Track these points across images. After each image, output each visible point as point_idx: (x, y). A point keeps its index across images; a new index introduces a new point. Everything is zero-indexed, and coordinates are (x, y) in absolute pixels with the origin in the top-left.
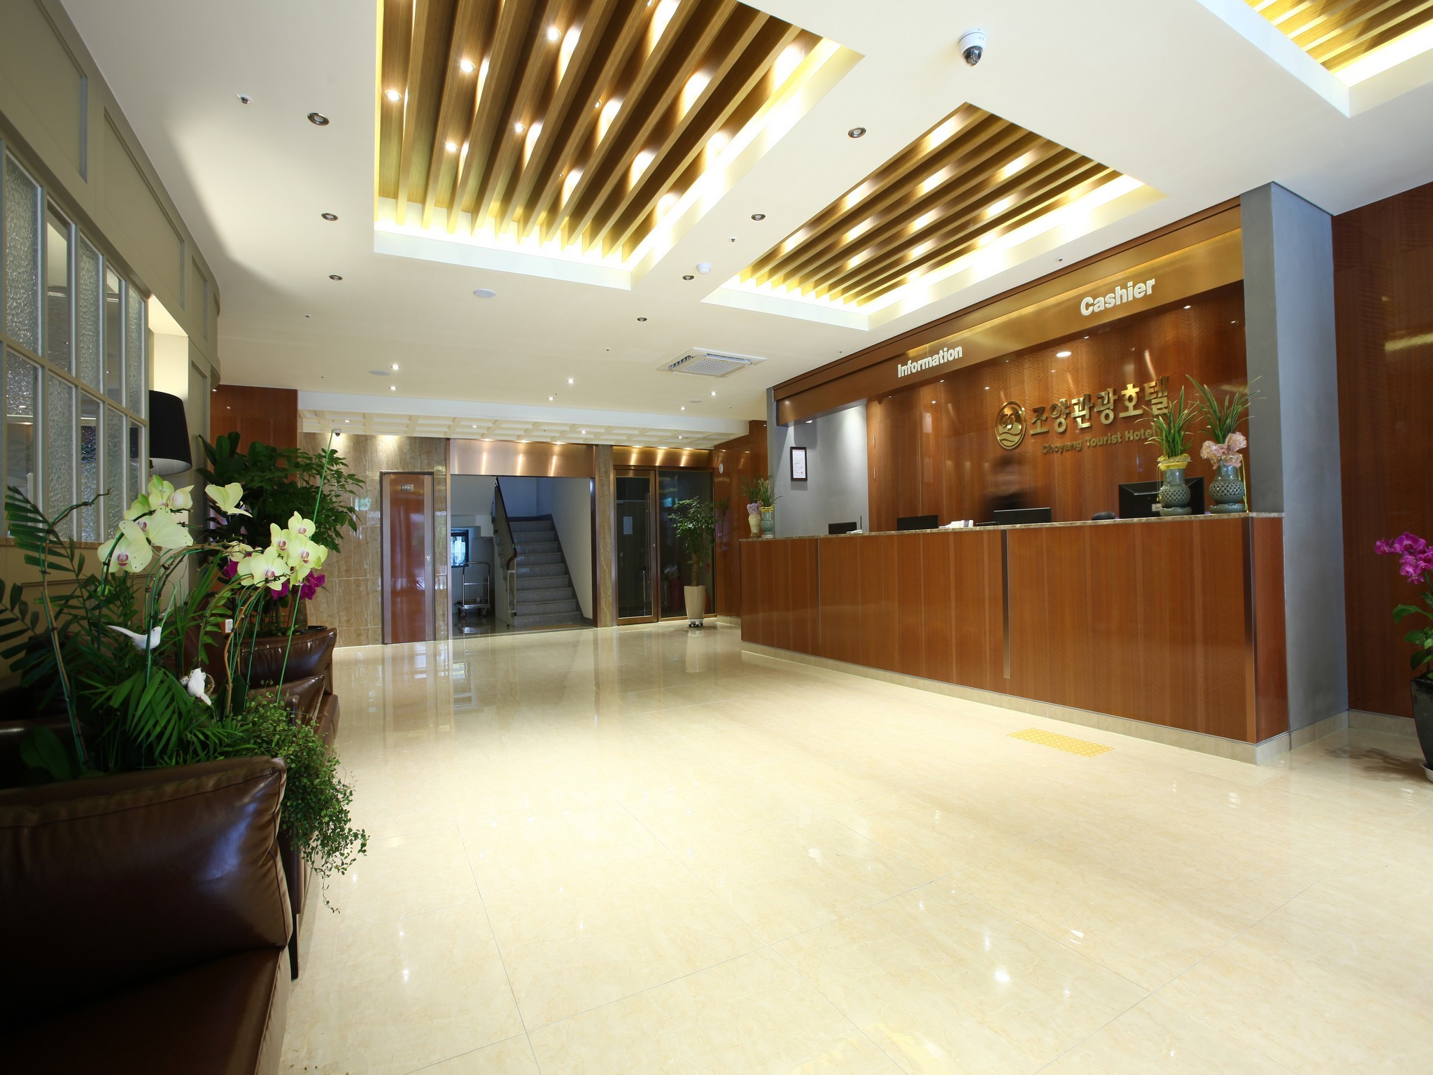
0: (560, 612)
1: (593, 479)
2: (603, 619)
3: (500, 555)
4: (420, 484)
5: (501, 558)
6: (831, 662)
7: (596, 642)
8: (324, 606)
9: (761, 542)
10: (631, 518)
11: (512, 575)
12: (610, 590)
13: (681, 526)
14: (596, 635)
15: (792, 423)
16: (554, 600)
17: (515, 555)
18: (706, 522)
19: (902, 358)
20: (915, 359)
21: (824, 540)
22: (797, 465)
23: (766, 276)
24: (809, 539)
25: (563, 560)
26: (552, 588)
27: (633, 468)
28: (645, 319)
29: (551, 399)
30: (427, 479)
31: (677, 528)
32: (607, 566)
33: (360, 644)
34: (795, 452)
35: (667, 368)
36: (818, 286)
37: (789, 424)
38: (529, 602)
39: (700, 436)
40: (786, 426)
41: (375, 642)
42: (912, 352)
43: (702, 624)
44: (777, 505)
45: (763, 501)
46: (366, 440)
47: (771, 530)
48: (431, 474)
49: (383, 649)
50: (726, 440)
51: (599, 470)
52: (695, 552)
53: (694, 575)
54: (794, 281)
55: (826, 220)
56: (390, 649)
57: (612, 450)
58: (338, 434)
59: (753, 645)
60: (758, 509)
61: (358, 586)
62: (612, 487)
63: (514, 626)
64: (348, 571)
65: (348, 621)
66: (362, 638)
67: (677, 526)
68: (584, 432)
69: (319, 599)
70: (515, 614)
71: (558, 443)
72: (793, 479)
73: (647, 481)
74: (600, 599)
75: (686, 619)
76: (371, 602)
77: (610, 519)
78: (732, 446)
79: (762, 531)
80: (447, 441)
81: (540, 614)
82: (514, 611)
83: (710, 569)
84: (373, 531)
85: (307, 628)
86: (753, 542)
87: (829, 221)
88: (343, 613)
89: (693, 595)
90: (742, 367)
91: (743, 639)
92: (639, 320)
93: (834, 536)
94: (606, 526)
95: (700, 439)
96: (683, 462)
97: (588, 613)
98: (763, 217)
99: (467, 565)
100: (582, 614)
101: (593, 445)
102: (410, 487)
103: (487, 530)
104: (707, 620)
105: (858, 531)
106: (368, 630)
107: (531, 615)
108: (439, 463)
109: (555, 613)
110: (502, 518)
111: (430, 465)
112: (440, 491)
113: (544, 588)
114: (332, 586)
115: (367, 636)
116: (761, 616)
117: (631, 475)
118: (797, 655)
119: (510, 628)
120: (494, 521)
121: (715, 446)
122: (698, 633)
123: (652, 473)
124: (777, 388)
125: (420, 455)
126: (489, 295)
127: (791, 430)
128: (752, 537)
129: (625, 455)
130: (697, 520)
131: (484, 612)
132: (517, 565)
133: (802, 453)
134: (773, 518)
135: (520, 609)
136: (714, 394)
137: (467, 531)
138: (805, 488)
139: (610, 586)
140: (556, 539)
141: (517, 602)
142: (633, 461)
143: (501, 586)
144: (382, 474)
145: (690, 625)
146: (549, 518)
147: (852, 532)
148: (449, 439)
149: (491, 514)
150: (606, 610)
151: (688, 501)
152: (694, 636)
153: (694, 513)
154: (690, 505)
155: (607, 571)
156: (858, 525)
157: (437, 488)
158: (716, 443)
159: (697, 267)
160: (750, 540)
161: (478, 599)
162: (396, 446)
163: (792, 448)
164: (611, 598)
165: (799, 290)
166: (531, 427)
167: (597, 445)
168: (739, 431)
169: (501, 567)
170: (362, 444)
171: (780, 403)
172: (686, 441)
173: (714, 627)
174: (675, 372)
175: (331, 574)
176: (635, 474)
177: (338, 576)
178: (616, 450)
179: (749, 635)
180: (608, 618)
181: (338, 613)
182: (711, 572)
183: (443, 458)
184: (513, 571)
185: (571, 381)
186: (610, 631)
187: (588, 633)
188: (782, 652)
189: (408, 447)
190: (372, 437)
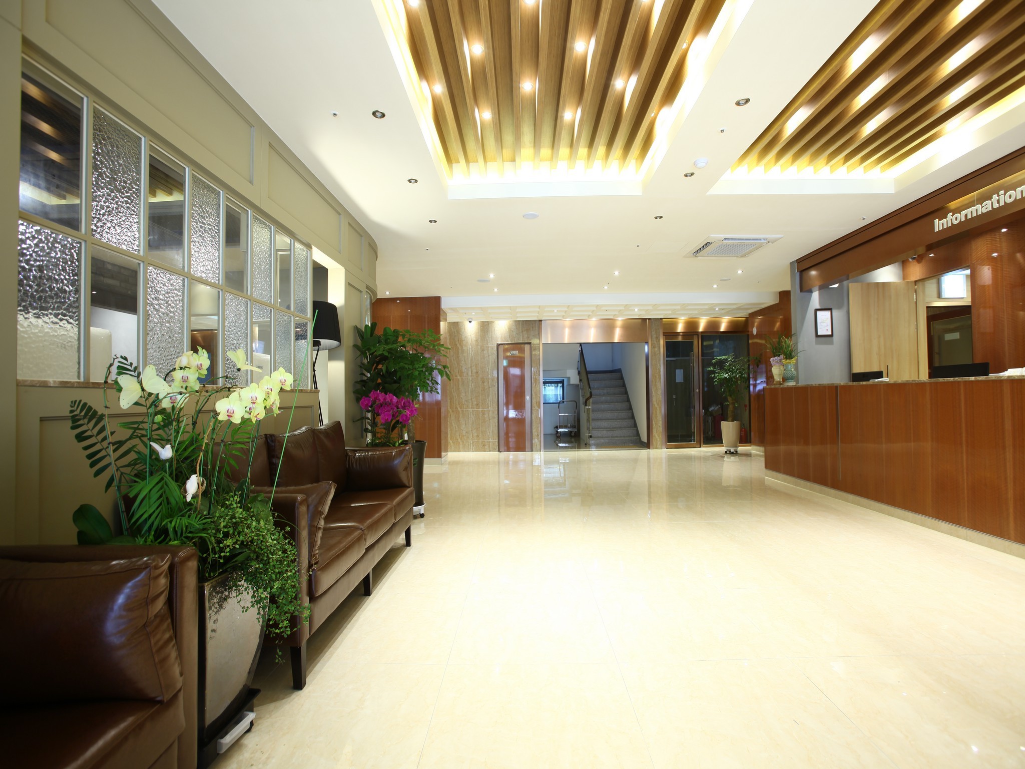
0: (624, 437)
1: (647, 343)
2: (654, 443)
3: (583, 396)
4: (522, 351)
5: (583, 398)
6: (851, 497)
7: (649, 459)
8: (464, 426)
9: (782, 389)
10: (682, 370)
11: (588, 410)
12: (661, 422)
13: (718, 376)
14: (649, 454)
15: (817, 288)
16: (620, 428)
17: (591, 396)
18: (740, 372)
19: (941, 212)
20: (958, 210)
21: (844, 388)
22: (823, 324)
23: (773, 161)
24: (829, 387)
25: (628, 400)
26: (619, 419)
27: (681, 334)
28: (661, 217)
29: (606, 288)
30: (527, 347)
31: (714, 378)
32: (658, 405)
33: (485, 451)
34: (819, 313)
35: (692, 255)
36: (830, 161)
37: (813, 289)
38: (602, 428)
39: (735, 307)
40: (810, 291)
41: (494, 450)
42: (953, 205)
43: (737, 452)
44: (801, 356)
45: (785, 355)
46: (488, 324)
47: (795, 378)
48: (530, 343)
49: (499, 455)
50: (759, 309)
51: (652, 337)
52: (731, 396)
53: (730, 413)
54: (805, 159)
55: (829, 92)
56: (504, 455)
57: (662, 321)
58: (470, 322)
59: (775, 474)
60: (780, 361)
61: (484, 414)
62: (662, 350)
63: (589, 445)
64: (477, 405)
65: (478, 436)
66: (486, 447)
67: (714, 376)
68: (636, 310)
69: (460, 422)
70: (591, 437)
71: (620, 319)
72: (817, 336)
73: (692, 343)
74: (652, 429)
75: (723, 446)
76: (491, 425)
77: (660, 371)
78: (766, 312)
79: (785, 379)
80: (540, 322)
81: (609, 437)
82: (590, 435)
83: (747, 408)
84: (493, 380)
85: (415, 442)
86: (776, 389)
87: (832, 91)
88: (474, 431)
89: (728, 429)
90: (760, 246)
91: (766, 467)
92: (656, 218)
93: (855, 383)
94: (657, 376)
95: (734, 309)
96: (723, 328)
97: (644, 439)
98: (747, 101)
99: (563, 402)
100: (640, 439)
101: (647, 319)
102: (516, 353)
103: (575, 379)
104: (741, 449)
105: (885, 379)
106: (490, 442)
107: (602, 437)
108: (535, 336)
109: (621, 437)
110: (585, 372)
111: (529, 338)
112: (535, 355)
113: (613, 419)
114: (468, 414)
115: (489, 446)
116: (782, 448)
117: (680, 339)
118: (817, 487)
119: (587, 446)
120: (579, 373)
121: (750, 314)
122: (733, 458)
123: (695, 337)
124: (799, 261)
125: (522, 332)
126: (534, 216)
127: (816, 295)
128: (774, 384)
129: (674, 324)
130: (732, 372)
131: (573, 434)
132: (592, 403)
133: (827, 314)
134: (797, 369)
135: (595, 433)
136: (740, 272)
137: (563, 380)
138: (832, 343)
139: (661, 419)
140: (624, 385)
141: (592, 428)
142: (680, 328)
143: (583, 417)
144: (498, 345)
145: (726, 452)
146: (619, 371)
147: (876, 380)
148: (541, 321)
149: (578, 369)
150: (657, 437)
151: (724, 357)
152: (728, 460)
153: (730, 365)
154: (727, 359)
155: (658, 408)
156: (884, 374)
157: (533, 353)
158: (751, 311)
159: (695, 163)
160: (773, 387)
161: (569, 425)
162: (507, 327)
163: (816, 310)
164: (661, 428)
165: (811, 168)
166: (595, 309)
167: (649, 319)
168: (770, 300)
169: (583, 404)
170: (485, 327)
171: (804, 273)
172: (723, 312)
173: (748, 455)
174: (699, 258)
175: (468, 406)
176: (683, 338)
177: (472, 408)
178: (666, 321)
179: (772, 464)
180: (659, 443)
181: (472, 430)
182: (748, 411)
183: (537, 333)
184: (589, 407)
185: (617, 273)
186: (661, 453)
187: (643, 453)
188: (802, 482)
189: (514, 327)
190: (492, 322)
